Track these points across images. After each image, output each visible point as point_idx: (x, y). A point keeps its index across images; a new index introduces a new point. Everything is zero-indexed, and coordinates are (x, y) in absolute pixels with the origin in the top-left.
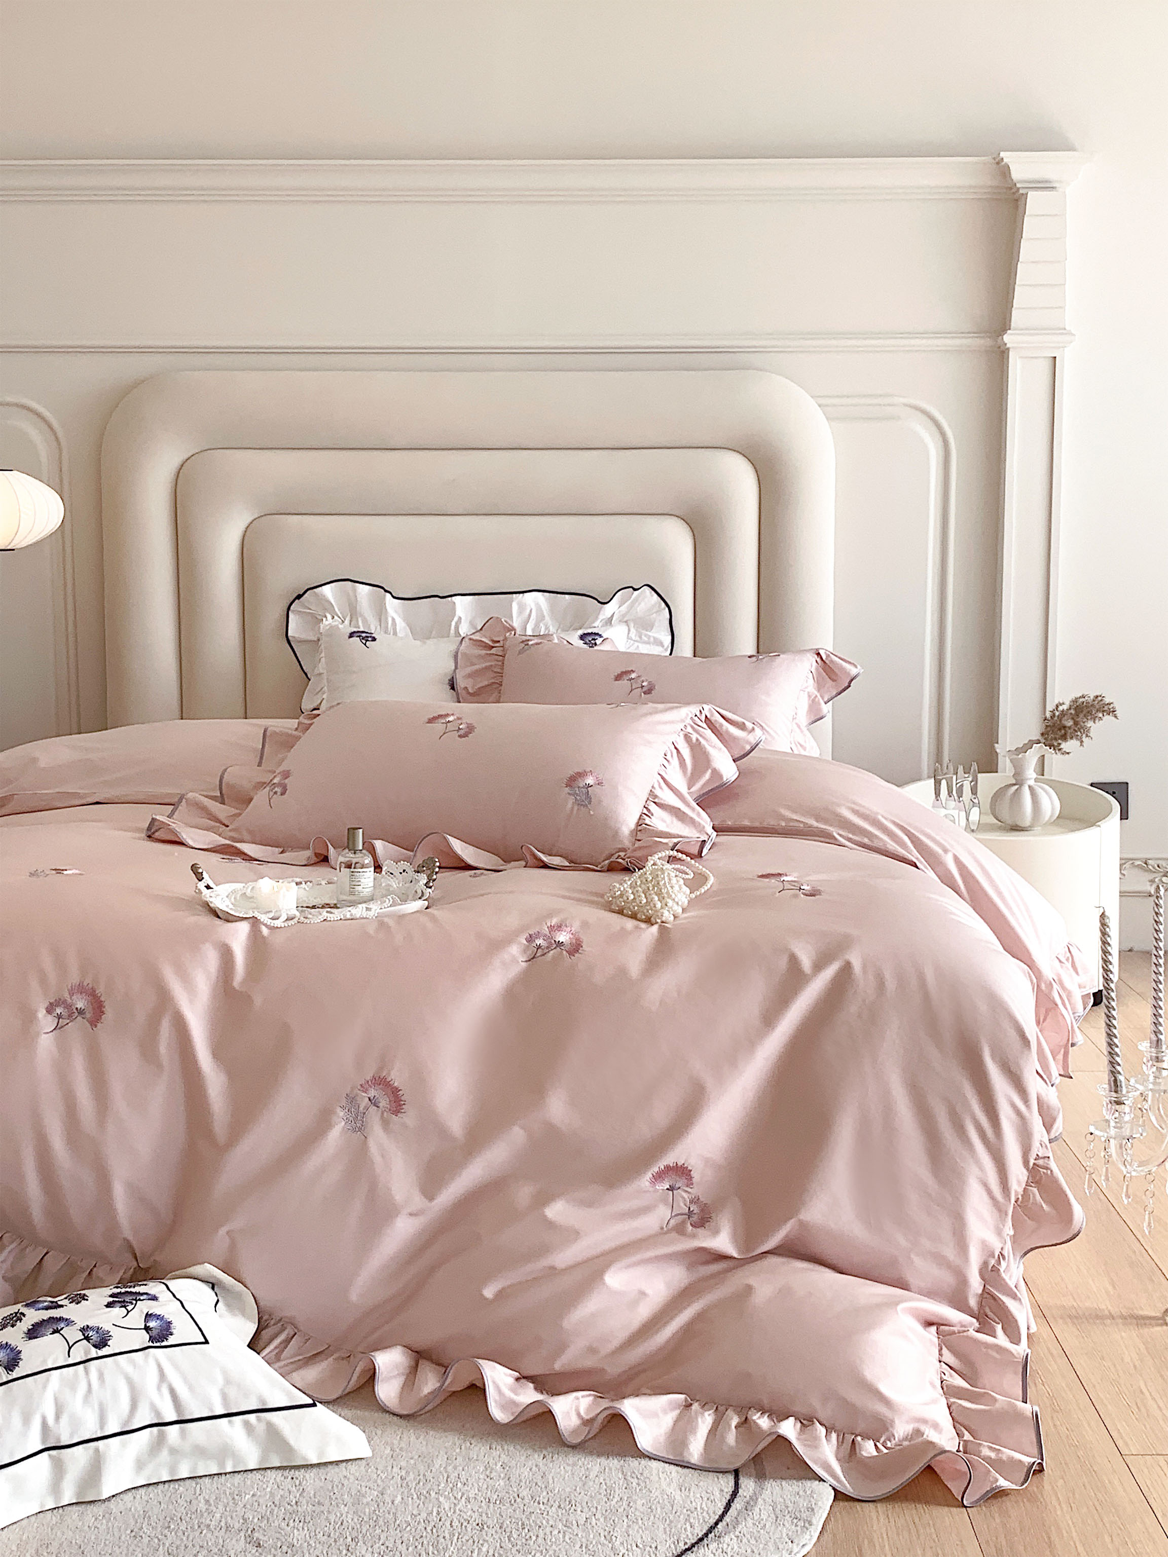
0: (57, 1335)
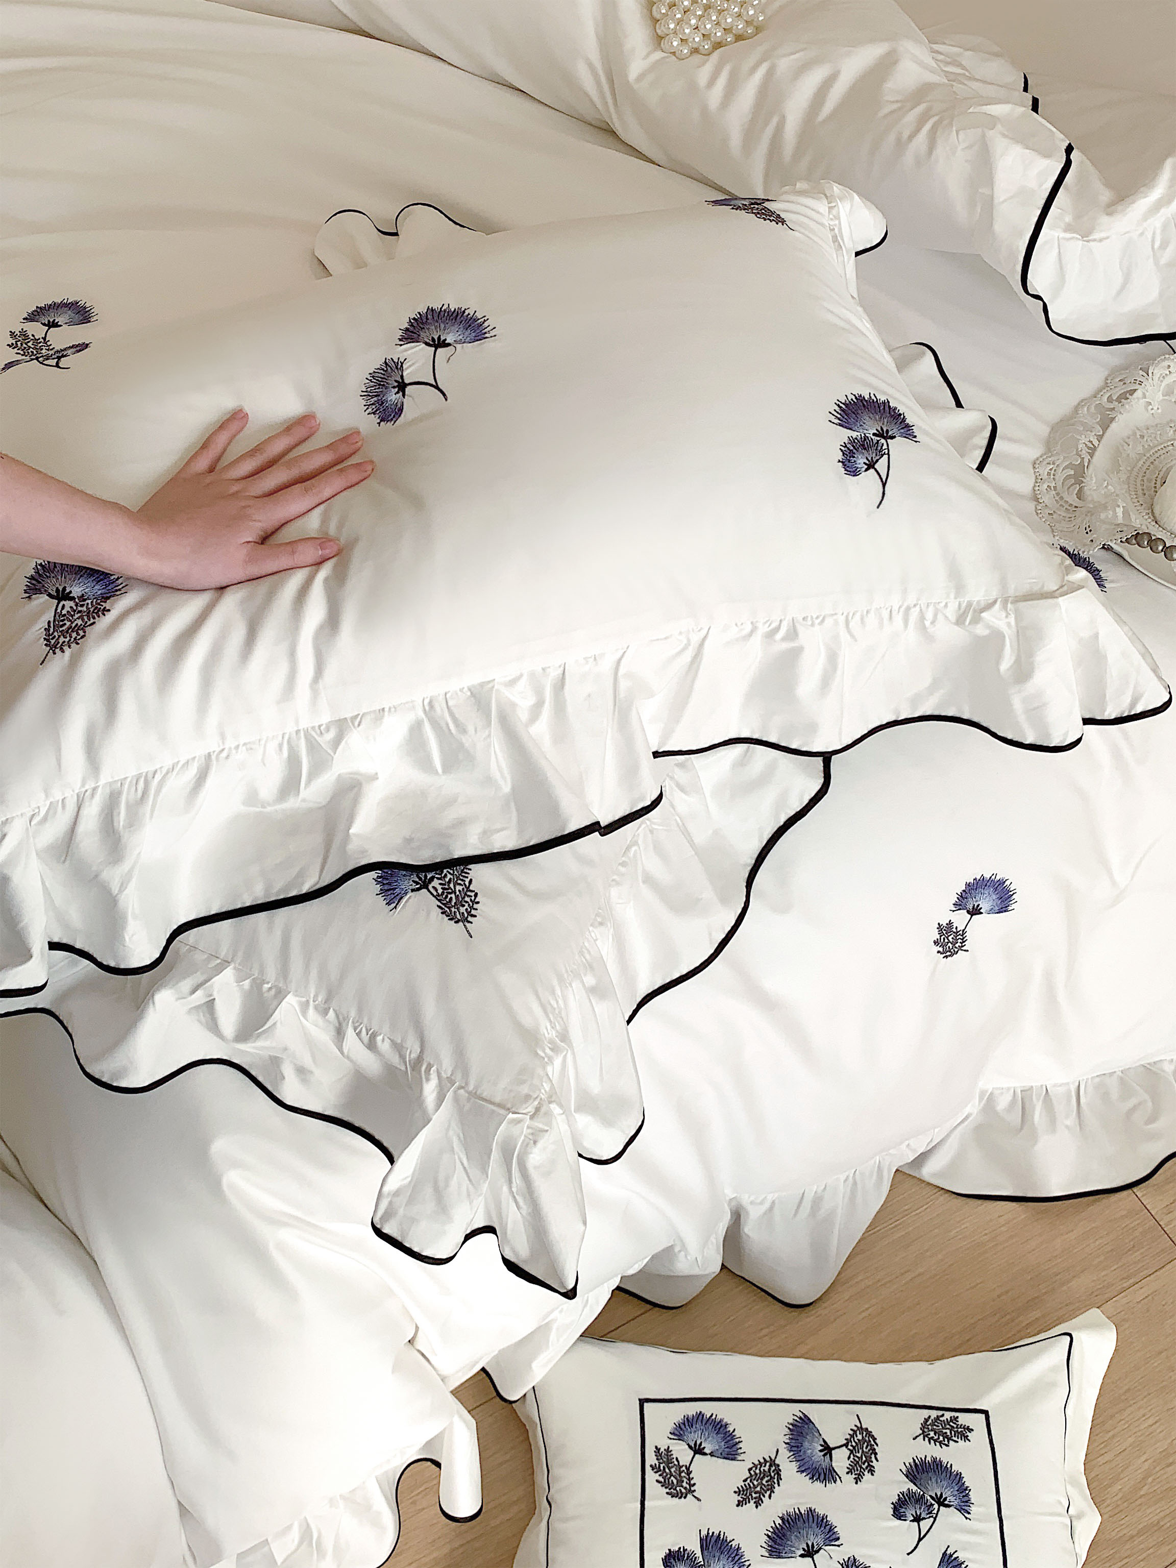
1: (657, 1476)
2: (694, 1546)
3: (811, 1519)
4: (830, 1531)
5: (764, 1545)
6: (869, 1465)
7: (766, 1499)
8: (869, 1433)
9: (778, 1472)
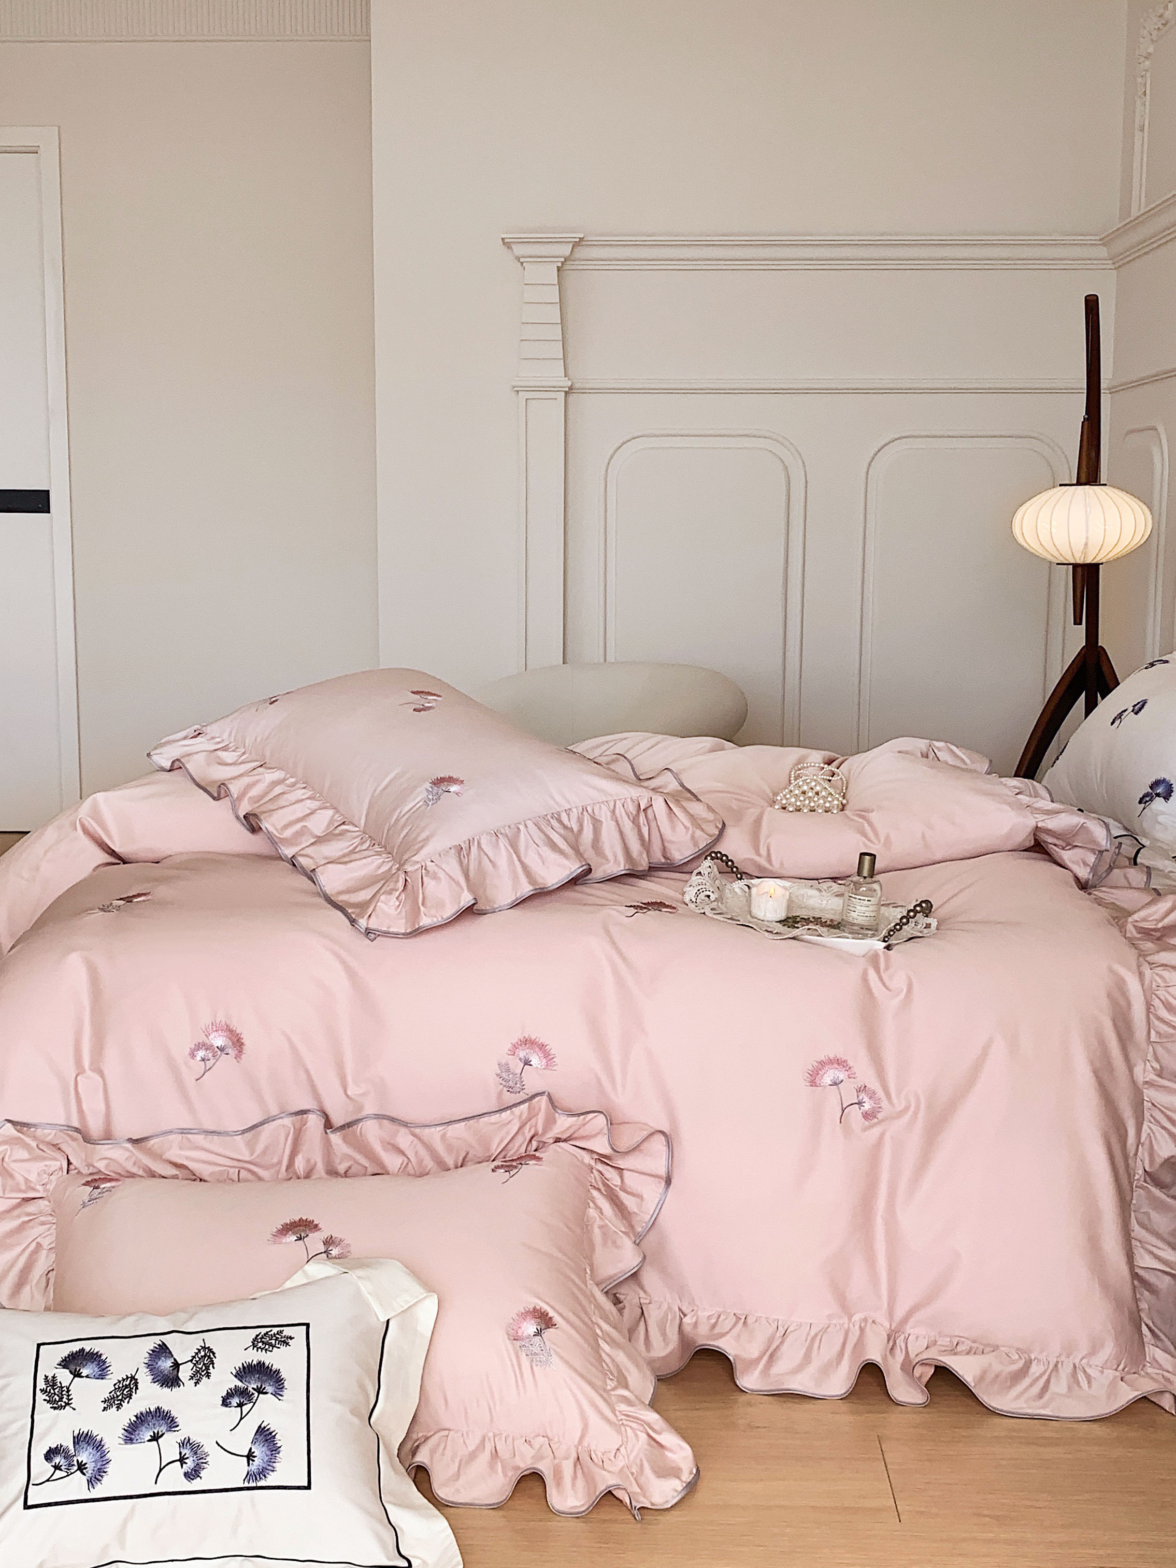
0: (155, 1443)
1: (44, 1397)
2: (69, 1443)
3: (158, 1414)
4: (172, 1420)
5: (123, 1437)
6: (207, 1372)
7: (125, 1404)
8: (210, 1350)
9: (136, 1384)
